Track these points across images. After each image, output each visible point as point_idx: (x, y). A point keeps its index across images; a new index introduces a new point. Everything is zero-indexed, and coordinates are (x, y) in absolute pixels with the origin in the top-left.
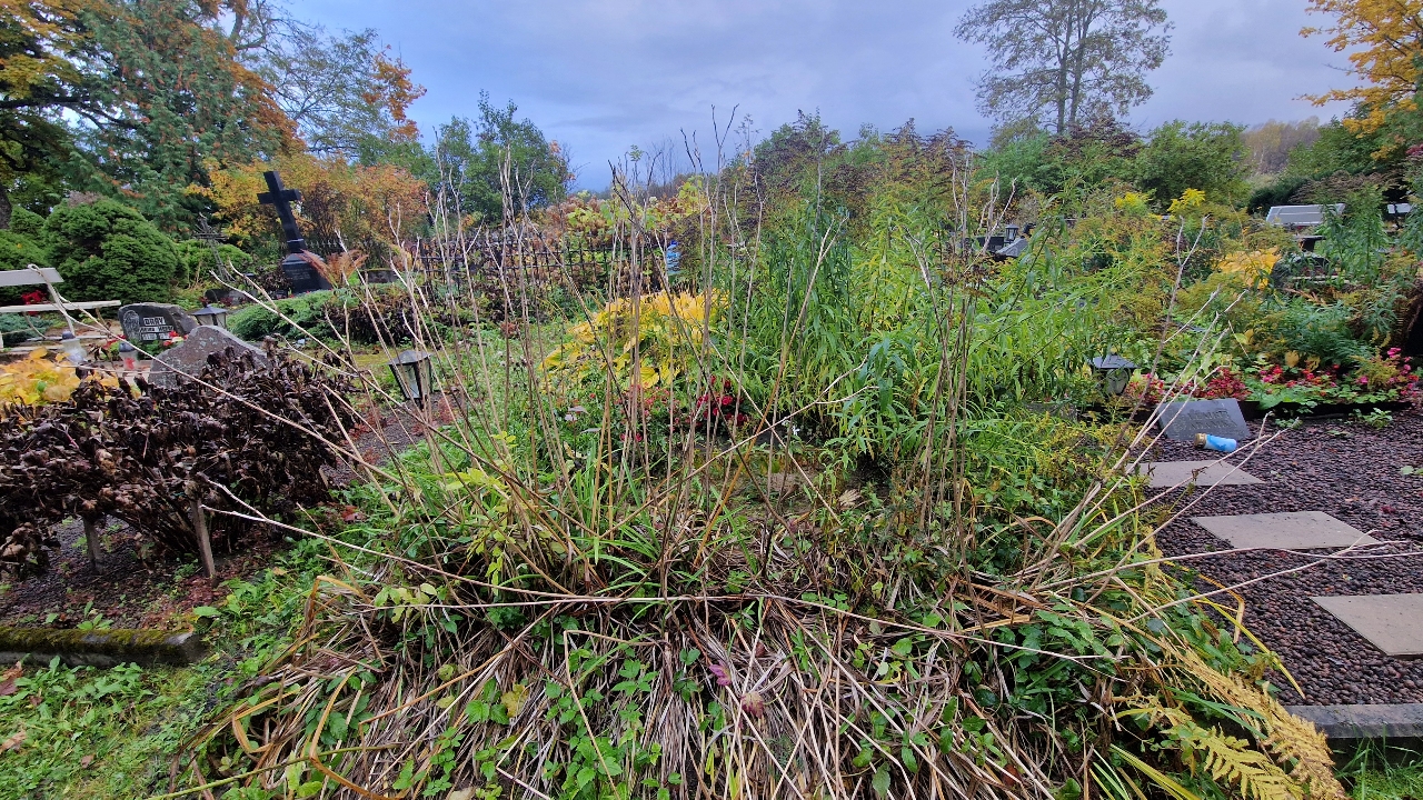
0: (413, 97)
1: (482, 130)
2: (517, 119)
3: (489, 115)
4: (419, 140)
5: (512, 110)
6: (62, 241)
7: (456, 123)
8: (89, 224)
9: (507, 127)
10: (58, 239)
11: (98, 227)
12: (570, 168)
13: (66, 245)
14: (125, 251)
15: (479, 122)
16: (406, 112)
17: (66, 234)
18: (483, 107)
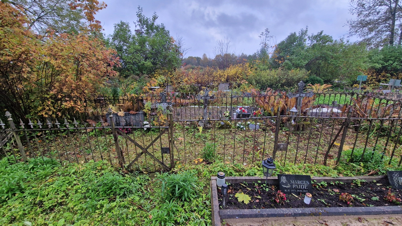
0: (98, 9)
1: (138, 28)
2: (156, 24)
3: (142, 21)
5: (155, 18)
7: (123, 24)
9: (151, 27)
12: (181, 50)
15: (137, 23)
16: (94, 15)
18: (139, 16)
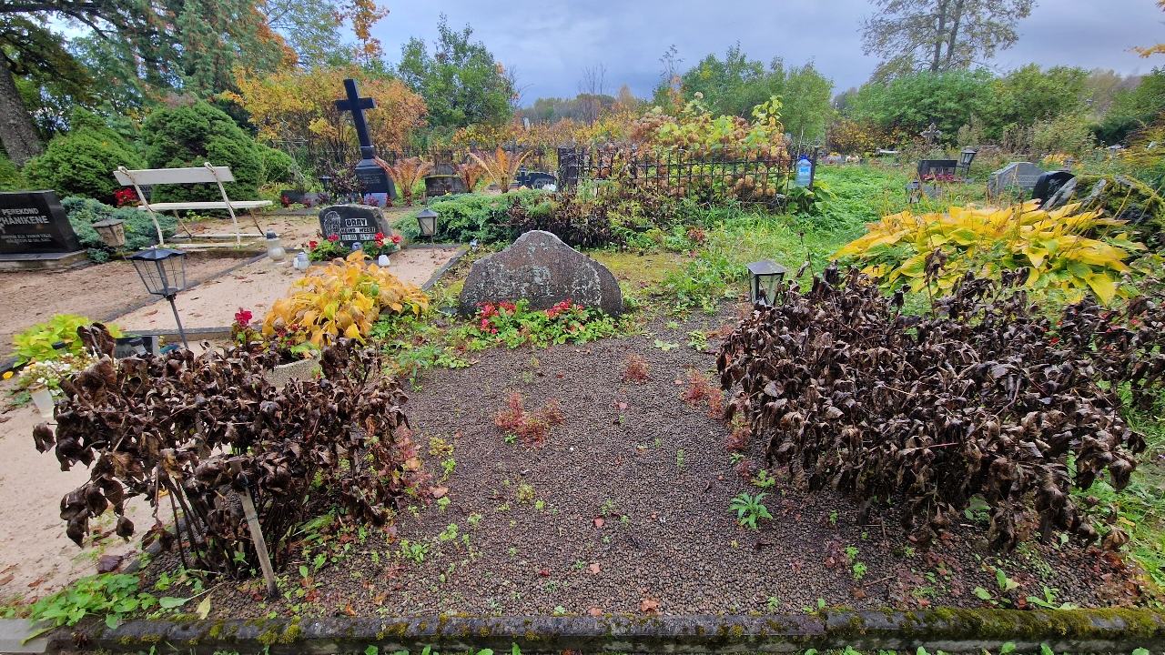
0: (375, 18)
1: (441, 50)
2: (470, 42)
3: (447, 38)
4: (383, 58)
5: (468, 32)
6: (167, 141)
7: (415, 43)
8: (194, 125)
10: (164, 139)
11: (202, 128)
12: (515, 87)
13: (172, 145)
14: (227, 153)
15: (439, 43)
16: (370, 30)
17: (170, 134)
18: (442, 29)
